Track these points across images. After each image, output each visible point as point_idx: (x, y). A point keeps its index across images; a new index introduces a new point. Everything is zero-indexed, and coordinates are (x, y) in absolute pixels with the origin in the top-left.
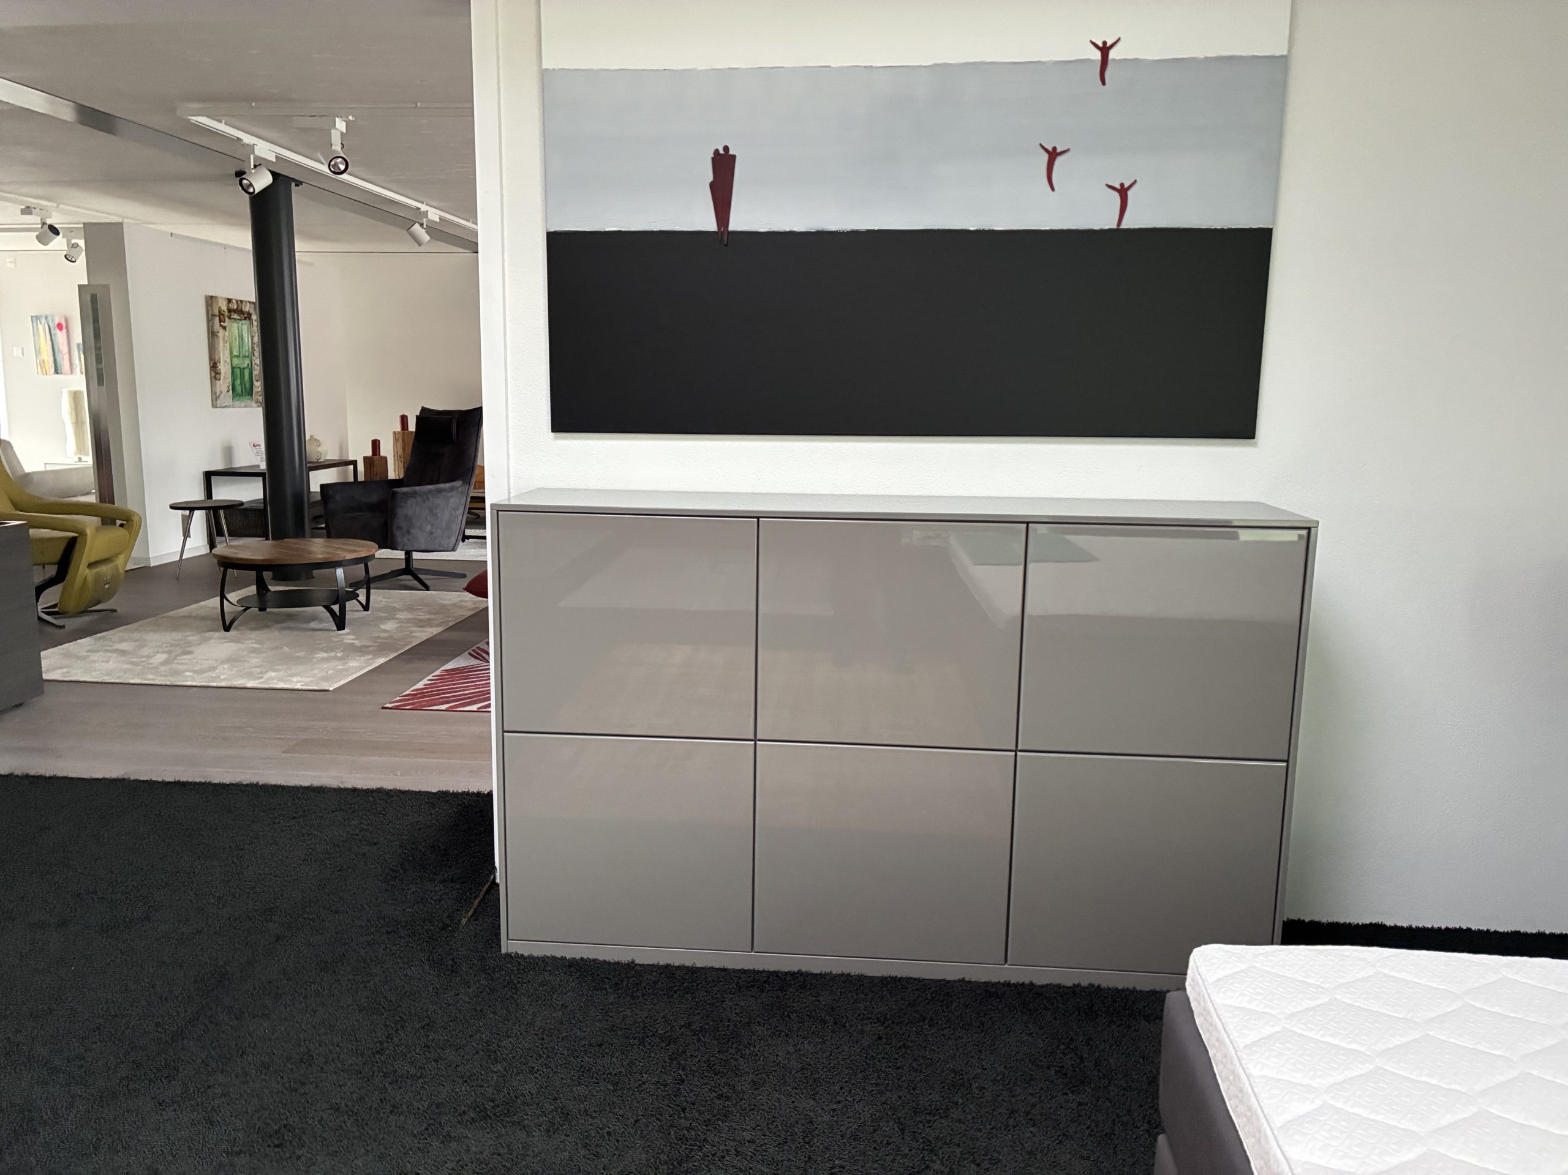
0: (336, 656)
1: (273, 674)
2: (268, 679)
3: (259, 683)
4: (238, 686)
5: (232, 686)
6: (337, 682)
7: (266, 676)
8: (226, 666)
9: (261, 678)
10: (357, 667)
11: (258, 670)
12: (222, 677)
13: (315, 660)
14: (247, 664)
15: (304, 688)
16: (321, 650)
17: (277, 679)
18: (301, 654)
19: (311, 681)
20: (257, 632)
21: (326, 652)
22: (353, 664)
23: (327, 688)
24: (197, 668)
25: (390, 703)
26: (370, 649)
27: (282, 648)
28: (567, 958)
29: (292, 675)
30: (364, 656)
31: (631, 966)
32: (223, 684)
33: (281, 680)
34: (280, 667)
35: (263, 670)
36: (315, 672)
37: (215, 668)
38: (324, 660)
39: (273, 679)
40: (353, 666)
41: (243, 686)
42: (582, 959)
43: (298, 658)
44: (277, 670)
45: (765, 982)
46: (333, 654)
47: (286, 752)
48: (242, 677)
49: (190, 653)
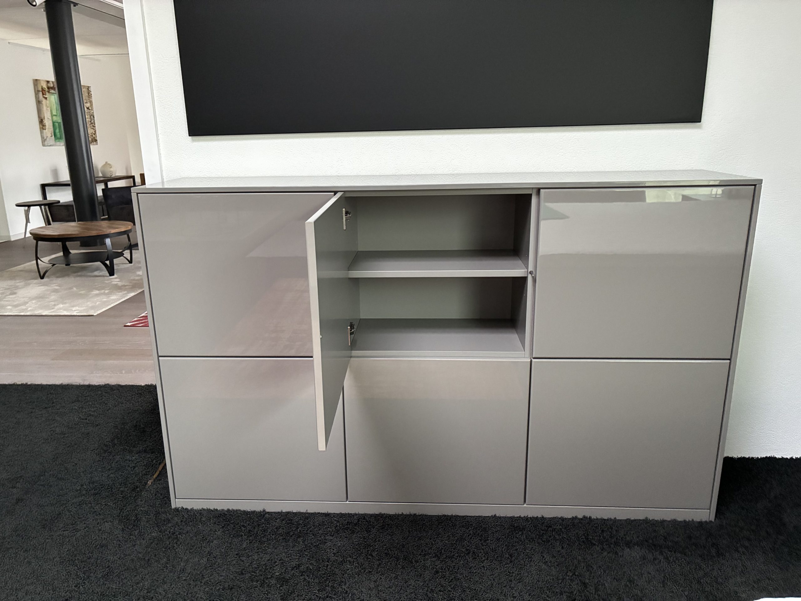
0: (104, 292)
1: (61, 306)
2: (58, 309)
3: (49, 313)
4: (37, 314)
5: (34, 314)
6: (100, 310)
7: (56, 307)
8: (34, 302)
9: (53, 309)
10: (115, 299)
11: (53, 303)
12: (29, 309)
13: (90, 296)
14: (47, 300)
15: (78, 314)
16: (97, 289)
17: (62, 310)
18: (82, 292)
19: (84, 310)
20: (60, 279)
21: (99, 290)
22: (113, 297)
23: (92, 314)
24: (15, 303)
25: (130, 322)
26: (127, 287)
27: (72, 288)
28: (218, 509)
29: (73, 306)
30: (121, 292)
31: (263, 515)
32: (28, 314)
33: (65, 310)
34: (67, 301)
35: (56, 303)
36: (88, 303)
37: (26, 303)
38: (97, 295)
39: (60, 309)
40: (113, 299)
41: (40, 314)
42: (228, 510)
43: (81, 294)
44: (65, 303)
45: (356, 525)
46: (103, 291)
47: (53, 360)
48: (41, 309)
49: (15, 293)
